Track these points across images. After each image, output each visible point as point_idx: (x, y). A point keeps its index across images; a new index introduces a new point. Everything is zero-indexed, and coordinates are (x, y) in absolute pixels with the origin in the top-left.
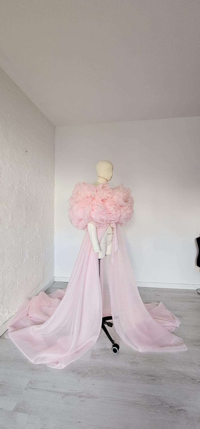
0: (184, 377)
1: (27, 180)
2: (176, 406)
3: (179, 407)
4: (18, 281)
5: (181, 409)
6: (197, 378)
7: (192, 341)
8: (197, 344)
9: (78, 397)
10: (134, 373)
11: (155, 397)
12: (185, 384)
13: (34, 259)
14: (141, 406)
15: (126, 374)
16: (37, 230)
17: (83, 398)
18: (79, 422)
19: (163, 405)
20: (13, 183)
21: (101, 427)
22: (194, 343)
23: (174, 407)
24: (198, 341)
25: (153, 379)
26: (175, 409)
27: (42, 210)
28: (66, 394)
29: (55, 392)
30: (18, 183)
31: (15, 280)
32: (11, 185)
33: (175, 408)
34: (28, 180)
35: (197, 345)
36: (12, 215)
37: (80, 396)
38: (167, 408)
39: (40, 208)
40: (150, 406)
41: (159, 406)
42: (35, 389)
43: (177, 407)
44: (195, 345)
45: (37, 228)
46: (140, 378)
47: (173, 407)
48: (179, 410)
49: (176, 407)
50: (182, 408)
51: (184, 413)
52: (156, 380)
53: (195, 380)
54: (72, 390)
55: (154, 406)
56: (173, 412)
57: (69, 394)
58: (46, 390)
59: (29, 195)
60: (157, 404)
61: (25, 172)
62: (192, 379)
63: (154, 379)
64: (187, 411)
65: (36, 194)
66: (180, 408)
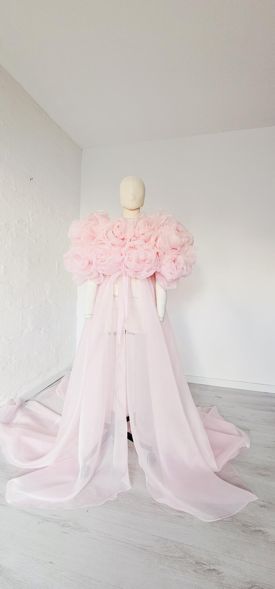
0: (231, 521)
1: (31, 220)
2: (206, 563)
3: (211, 566)
4: (13, 359)
5: (214, 570)
6: (253, 525)
7: (257, 467)
8: (264, 473)
9: (61, 526)
10: (153, 504)
11: (176, 544)
12: (229, 532)
13: (42, 332)
14: (151, 553)
15: (140, 504)
16: (48, 292)
17: (67, 528)
18: (51, 563)
19: (187, 557)
20: (8, 221)
21: (80, 574)
22: (260, 471)
23: (202, 563)
24: (267, 468)
25: (180, 517)
26: (204, 568)
27: (57, 266)
28: (45, 520)
29: (30, 514)
30: (16, 222)
31: (9, 357)
32: (4, 224)
33: (204, 566)
34: (33, 220)
35: (264, 475)
36: (5, 266)
37: (64, 526)
38: (191, 563)
39: (54, 263)
40: (165, 556)
41: (179, 558)
42: (4, 505)
43: (208, 564)
44: (260, 474)
45: (48, 290)
46: (160, 512)
47: (201, 565)
48: (210, 570)
49: (204, 564)
50: (216, 569)
51: (217, 575)
52: (184, 518)
53: (247, 527)
54: (55, 515)
55: (171, 557)
56: (199, 572)
57: (48, 520)
58: (20, 510)
59: (34, 241)
60: (177, 555)
61: (28, 208)
62: (244, 525)
63: (182, 517)
64: (223, 574)
65: (46, 242)
66: (212, 568)
